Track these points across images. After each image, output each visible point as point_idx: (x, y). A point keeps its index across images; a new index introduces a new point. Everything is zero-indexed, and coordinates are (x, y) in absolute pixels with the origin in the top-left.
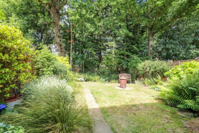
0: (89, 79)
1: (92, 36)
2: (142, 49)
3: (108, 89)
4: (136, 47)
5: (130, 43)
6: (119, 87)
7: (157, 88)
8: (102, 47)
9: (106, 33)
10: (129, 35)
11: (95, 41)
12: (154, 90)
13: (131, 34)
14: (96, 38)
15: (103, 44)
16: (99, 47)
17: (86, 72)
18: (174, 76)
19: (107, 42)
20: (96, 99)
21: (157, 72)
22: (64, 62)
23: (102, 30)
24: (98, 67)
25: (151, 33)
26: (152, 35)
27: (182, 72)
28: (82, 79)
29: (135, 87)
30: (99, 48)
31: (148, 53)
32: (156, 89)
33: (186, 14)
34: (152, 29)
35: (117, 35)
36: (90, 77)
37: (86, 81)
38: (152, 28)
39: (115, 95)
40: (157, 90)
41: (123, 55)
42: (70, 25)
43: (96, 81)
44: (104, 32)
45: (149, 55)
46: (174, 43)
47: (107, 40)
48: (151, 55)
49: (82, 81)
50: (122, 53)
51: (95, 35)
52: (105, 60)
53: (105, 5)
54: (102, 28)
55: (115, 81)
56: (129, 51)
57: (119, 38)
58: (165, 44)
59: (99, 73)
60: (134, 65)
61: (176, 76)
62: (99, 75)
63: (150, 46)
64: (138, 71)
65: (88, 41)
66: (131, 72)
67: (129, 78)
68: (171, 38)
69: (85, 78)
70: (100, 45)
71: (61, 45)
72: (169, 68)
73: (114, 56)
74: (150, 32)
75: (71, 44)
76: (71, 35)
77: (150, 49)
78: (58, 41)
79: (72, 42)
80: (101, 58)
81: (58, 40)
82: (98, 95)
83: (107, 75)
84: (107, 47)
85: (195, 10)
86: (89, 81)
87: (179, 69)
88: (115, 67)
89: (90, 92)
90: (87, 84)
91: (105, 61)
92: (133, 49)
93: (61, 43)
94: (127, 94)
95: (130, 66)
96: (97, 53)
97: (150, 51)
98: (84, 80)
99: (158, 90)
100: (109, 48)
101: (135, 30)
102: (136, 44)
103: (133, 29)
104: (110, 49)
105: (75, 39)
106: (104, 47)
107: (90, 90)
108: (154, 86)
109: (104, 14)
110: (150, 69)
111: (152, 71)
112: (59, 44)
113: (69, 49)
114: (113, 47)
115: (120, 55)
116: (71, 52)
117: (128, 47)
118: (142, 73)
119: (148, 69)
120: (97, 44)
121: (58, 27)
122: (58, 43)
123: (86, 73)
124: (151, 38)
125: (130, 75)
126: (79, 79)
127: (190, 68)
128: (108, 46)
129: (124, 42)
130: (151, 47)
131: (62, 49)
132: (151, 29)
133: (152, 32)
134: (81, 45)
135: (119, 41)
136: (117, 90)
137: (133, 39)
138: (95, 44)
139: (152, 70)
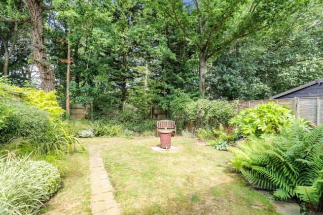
0: (103, 132)
1: (110, 54)
2: (189, 80)
3: (139, 155)
4: (181, 77)
5: (172, 70)
6: (158, 146)
7: (220, 146)
8: (127, 74)
9: (134, 50)
10: (171, 57)
11: (114, 63)
12: (215, 150)
13: (173, 56)
14: (117, 59)
15: (128, 70)
16: (122, 74)
17: (97, 117)
18: (247, 126)
19: (135, 66)
20: (114, 185)
21: (216, 118)
22: (47, 102)
23: (126, 46)
24: (120, 107)
25: (203, 56)
26: (204, 59)
27: (259, 120)
28: (90, 133)
29: (184, 144)
30: (122, 76)
31: (198, 86)
32: (218, 148)
33: (250, 33)
34: (205, 50)
35: (151, 56)
36: (106, 127)
37: (97, 135)
38: (204, 48)
39: (154, 168)
40: (219, 150)
41: (161, 88)
42: (66, 31)
43: (115, 135)
44: (130, 50)
45: (201, 89)
46: (234, 73)
47: (135, 62)
48: (203, 89)
49: (90, 137)
50: (160, 85)
51: (114, 52)
52: (132, 96)
53: (132, 4)
54: (127, 41)
55: (150, 132)
56: (170, 82)
57: (155, 61)
58: (221, 74)
59: (122, 119)
60: (181, 105)
61: (249, 126)
62: (122, 122)
63: (201, 75)
64: (186, 116)
65: (102, 62)
66: (175, 117)
67: (172, 127)
68: (229, 65)
69: (95, 130)
70: (124, 71)
71: (45, 67)
72: (235, 112)
73: (147, 89)
74: (201, 55)
75: (68, 66)
76: (67, 49)
77: (202, 80)
78: (38, 60)
79: (69, 62)
80: (125, 93)
81: (39, 56)
82: (118, 173)
83: (135, 122)
84: (136, 75)
85: (261, 29)
86: (102, 135)
87: (254, 115)
88: (150, 108)
89: (103, 165)
90: (98, 144)
91: (132, 98)
92: (177, 79)
93: (46, 63)
94: (175, 164)
95: (174, 107)
96: (119, 84)
97: (202, 84)
98: (93, 133)
99: (221, 149)
100: (139, 77)
101: (179, 49)
102: (181, 73)
103: (177, 49)
104: (140, 79)
105: (76, 57)
106: (130, 74)
107: (103, 159)
108: (214, 142)
109: (130, 18)
110: (206, 113)
111: (210, 117)
112: (42, 65)
113: (65, 76)
114: (145, 74)
115: (156, 88)
116: (68, 80)
117: (169, 75)
118: (193, 119)
119: (203, 112)
120: (119, 69)
121: (38, 31)
122: (39, 62)
123: (97, 119)
124: (202, 64)
125: (174, 122)
126: (83, 133)
127: (270, 115)
128: (138, 73)
129: (163, 68)
130: (203, 77)
131: (48, 74)
132: (202, 50)
133: (205, 55)
134: (87, 69)
135: (154, 66)
136: (157, 154)
137: (177, 64)
138: (115, 69)
139: (209, 115)
